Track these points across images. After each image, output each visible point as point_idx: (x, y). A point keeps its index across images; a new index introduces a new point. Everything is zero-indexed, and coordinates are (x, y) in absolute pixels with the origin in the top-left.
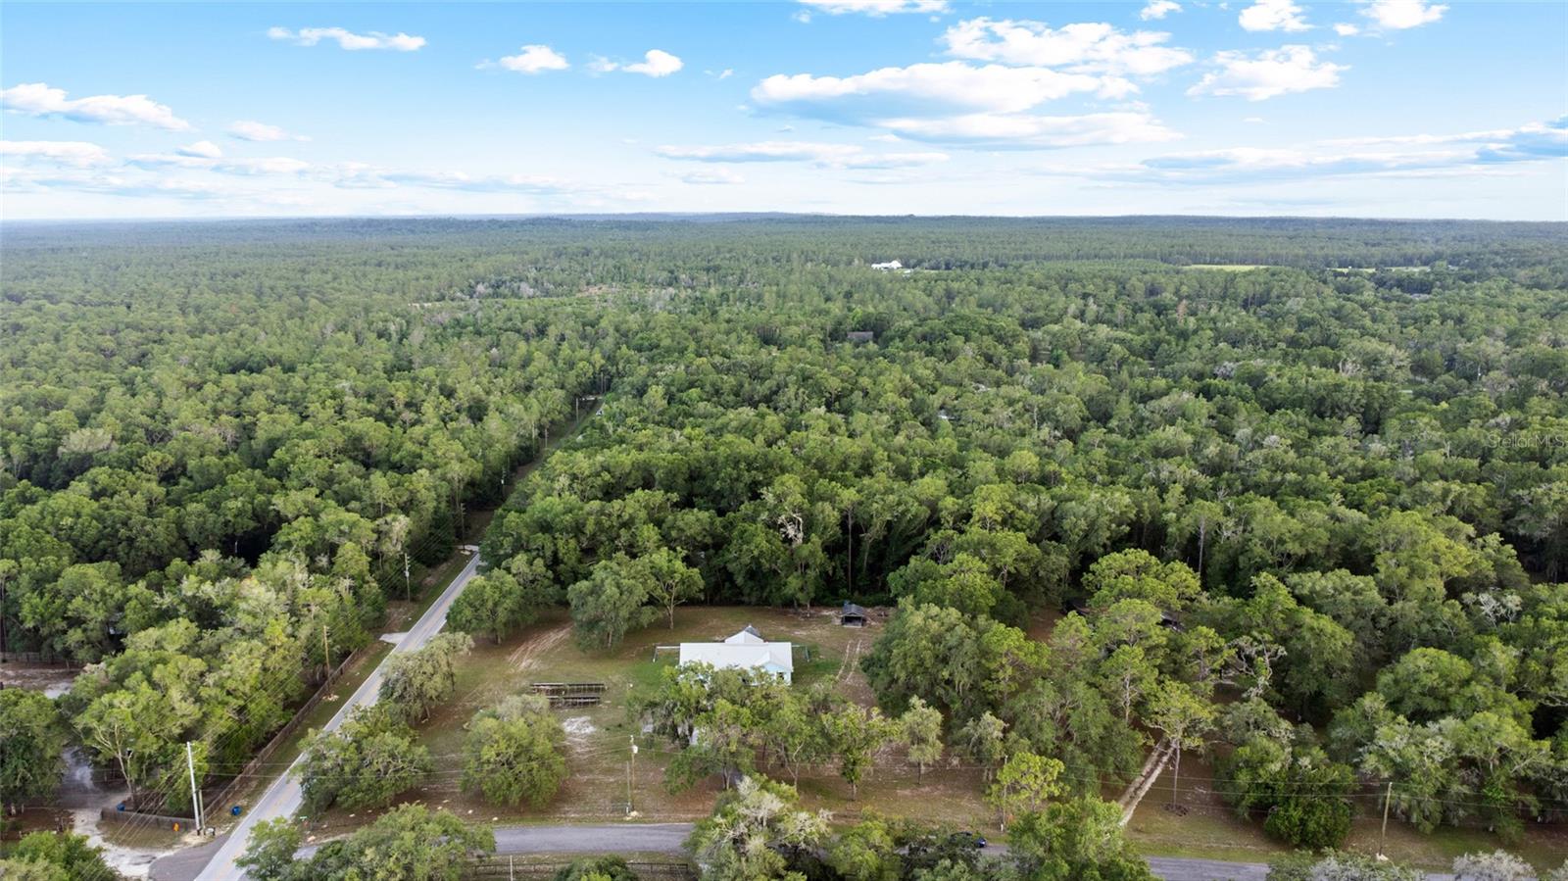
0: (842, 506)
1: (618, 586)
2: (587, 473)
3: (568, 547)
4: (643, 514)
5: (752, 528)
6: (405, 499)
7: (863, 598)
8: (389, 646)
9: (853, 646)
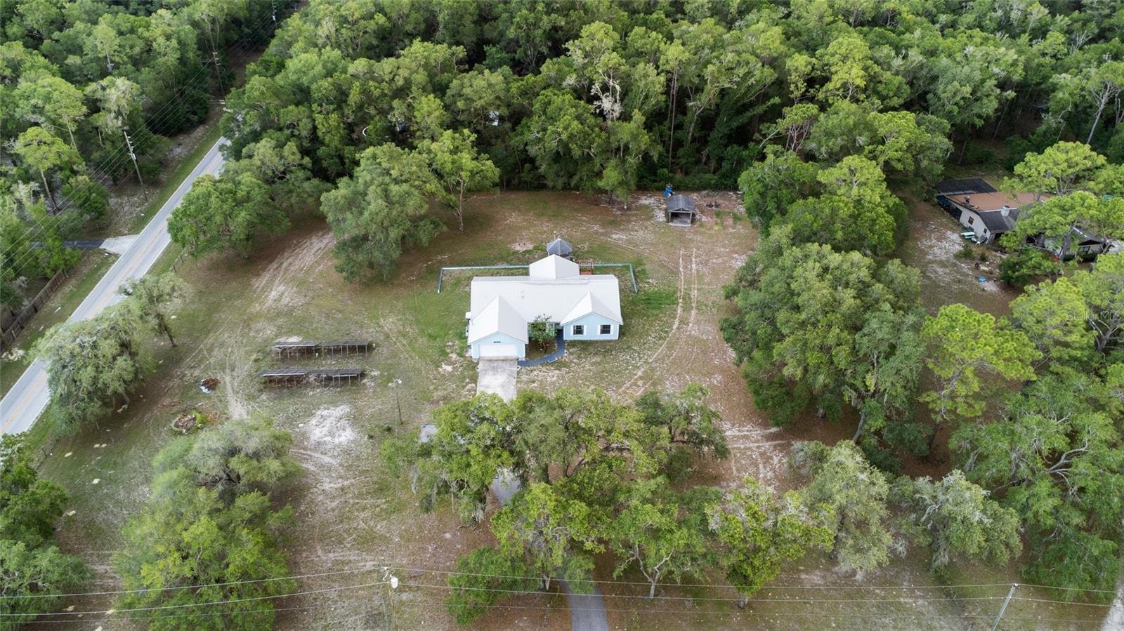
0: (668, 67)
1: (386, 194)
2: (357, 15)
3: (329, 124)
4: (421, 77)
5: (557, 101)
6: (137, 50)
7: (687, 180)
8: (110, 258)
9: (688, 259)
